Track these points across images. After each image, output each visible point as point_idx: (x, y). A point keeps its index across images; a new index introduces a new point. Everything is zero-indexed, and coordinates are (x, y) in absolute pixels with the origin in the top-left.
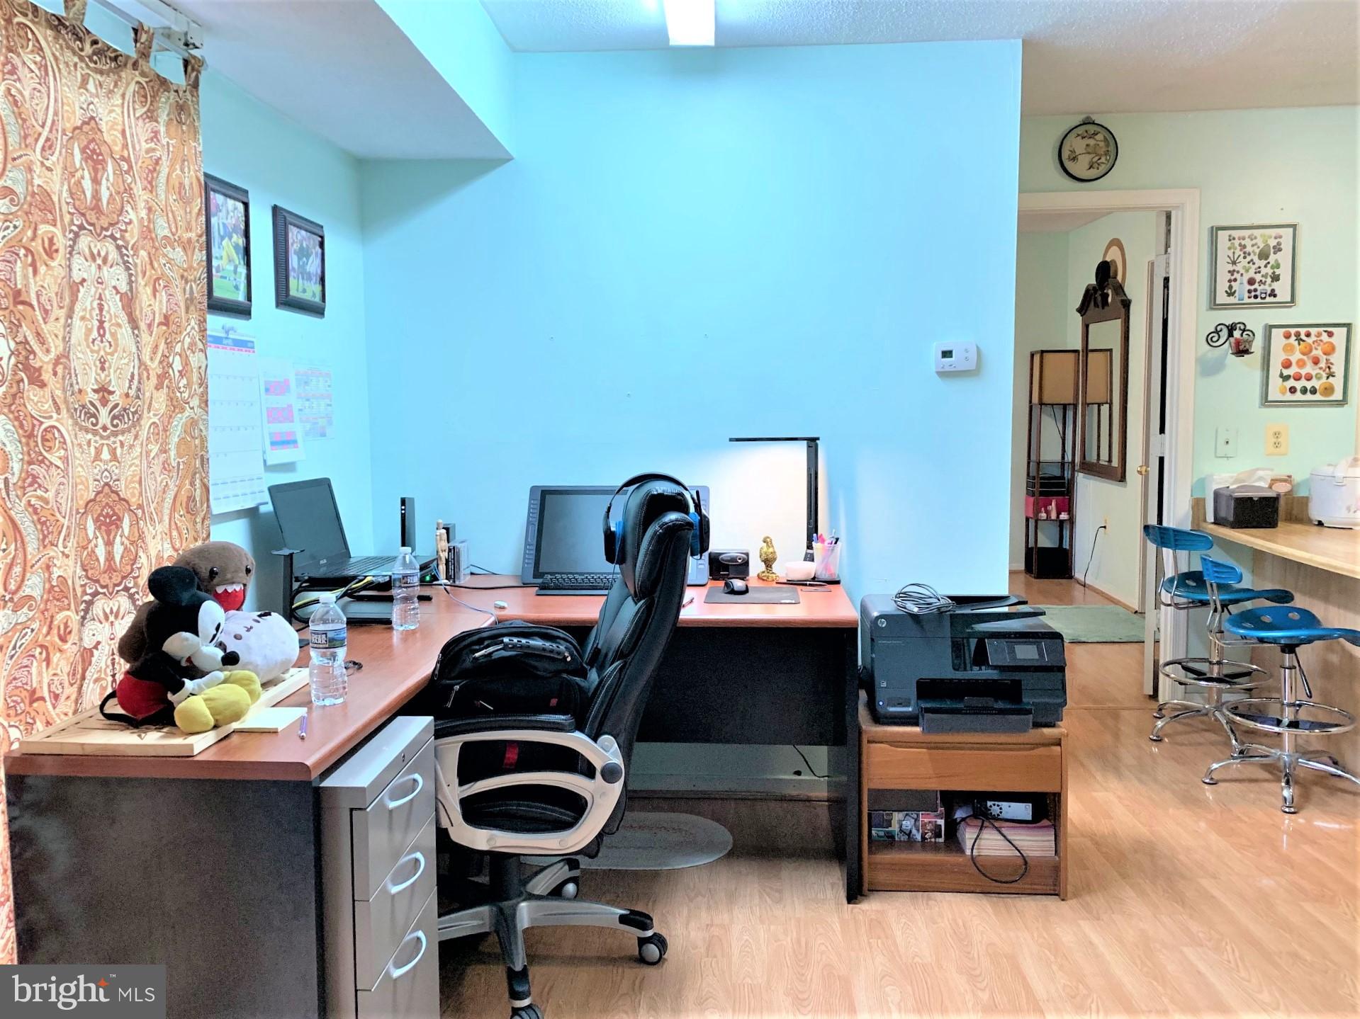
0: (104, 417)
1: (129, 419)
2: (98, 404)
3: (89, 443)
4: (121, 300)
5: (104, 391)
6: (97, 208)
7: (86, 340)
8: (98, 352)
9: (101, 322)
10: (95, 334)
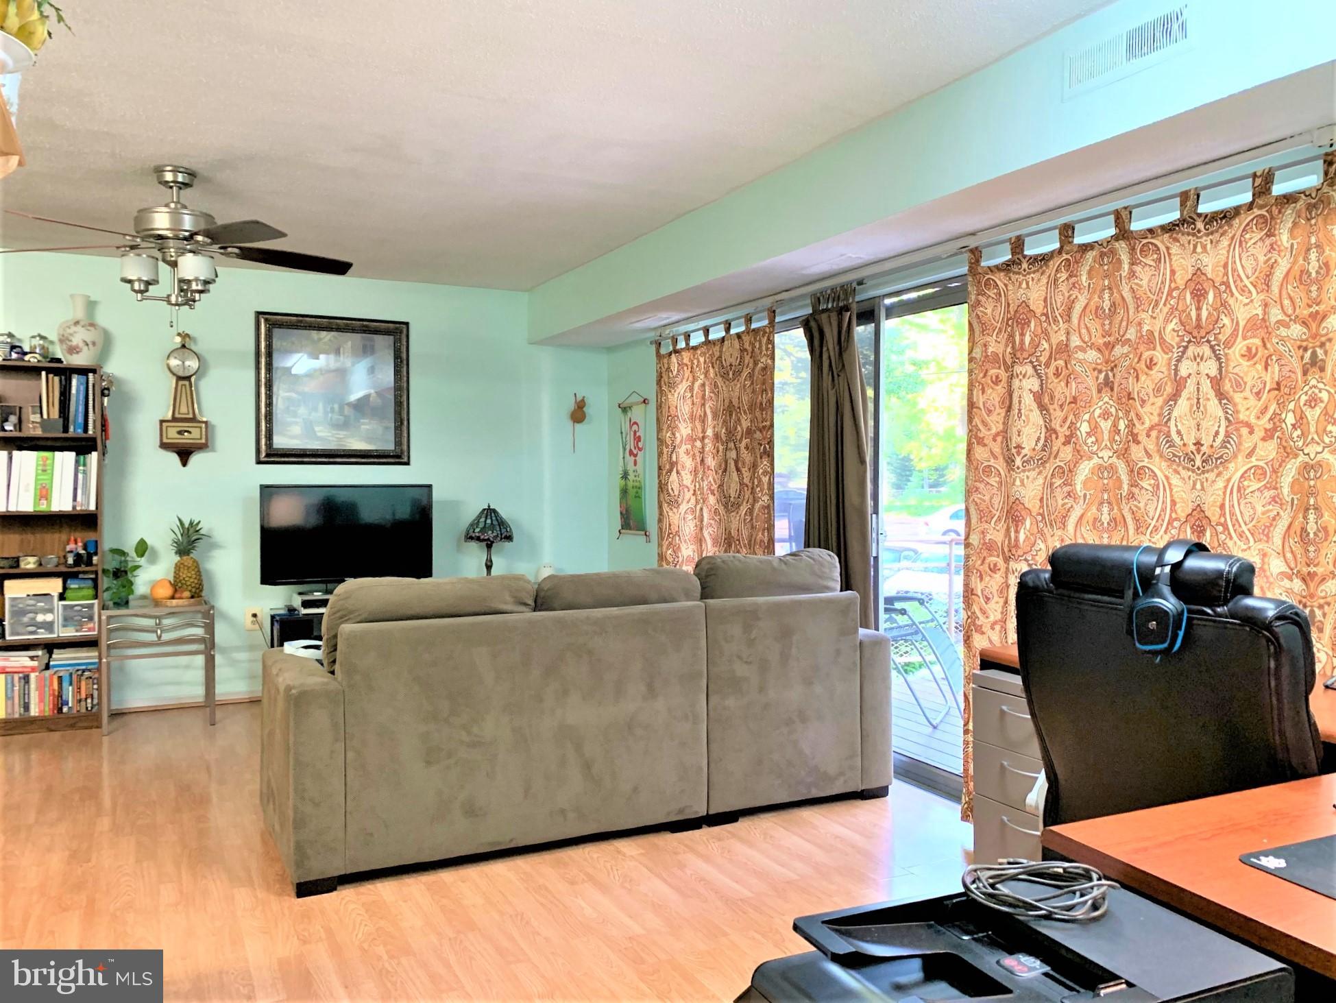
0: (1198, 462)
1: (1212, 463)
2: (1195, 452)
3: (1189, 478)
4: (1211, 382)
5: (1198, 444)
6: (1199, 326)
7: (1190, 412)
8: (1196, 419)
9: (1198, 399)
10: (1195, 408)
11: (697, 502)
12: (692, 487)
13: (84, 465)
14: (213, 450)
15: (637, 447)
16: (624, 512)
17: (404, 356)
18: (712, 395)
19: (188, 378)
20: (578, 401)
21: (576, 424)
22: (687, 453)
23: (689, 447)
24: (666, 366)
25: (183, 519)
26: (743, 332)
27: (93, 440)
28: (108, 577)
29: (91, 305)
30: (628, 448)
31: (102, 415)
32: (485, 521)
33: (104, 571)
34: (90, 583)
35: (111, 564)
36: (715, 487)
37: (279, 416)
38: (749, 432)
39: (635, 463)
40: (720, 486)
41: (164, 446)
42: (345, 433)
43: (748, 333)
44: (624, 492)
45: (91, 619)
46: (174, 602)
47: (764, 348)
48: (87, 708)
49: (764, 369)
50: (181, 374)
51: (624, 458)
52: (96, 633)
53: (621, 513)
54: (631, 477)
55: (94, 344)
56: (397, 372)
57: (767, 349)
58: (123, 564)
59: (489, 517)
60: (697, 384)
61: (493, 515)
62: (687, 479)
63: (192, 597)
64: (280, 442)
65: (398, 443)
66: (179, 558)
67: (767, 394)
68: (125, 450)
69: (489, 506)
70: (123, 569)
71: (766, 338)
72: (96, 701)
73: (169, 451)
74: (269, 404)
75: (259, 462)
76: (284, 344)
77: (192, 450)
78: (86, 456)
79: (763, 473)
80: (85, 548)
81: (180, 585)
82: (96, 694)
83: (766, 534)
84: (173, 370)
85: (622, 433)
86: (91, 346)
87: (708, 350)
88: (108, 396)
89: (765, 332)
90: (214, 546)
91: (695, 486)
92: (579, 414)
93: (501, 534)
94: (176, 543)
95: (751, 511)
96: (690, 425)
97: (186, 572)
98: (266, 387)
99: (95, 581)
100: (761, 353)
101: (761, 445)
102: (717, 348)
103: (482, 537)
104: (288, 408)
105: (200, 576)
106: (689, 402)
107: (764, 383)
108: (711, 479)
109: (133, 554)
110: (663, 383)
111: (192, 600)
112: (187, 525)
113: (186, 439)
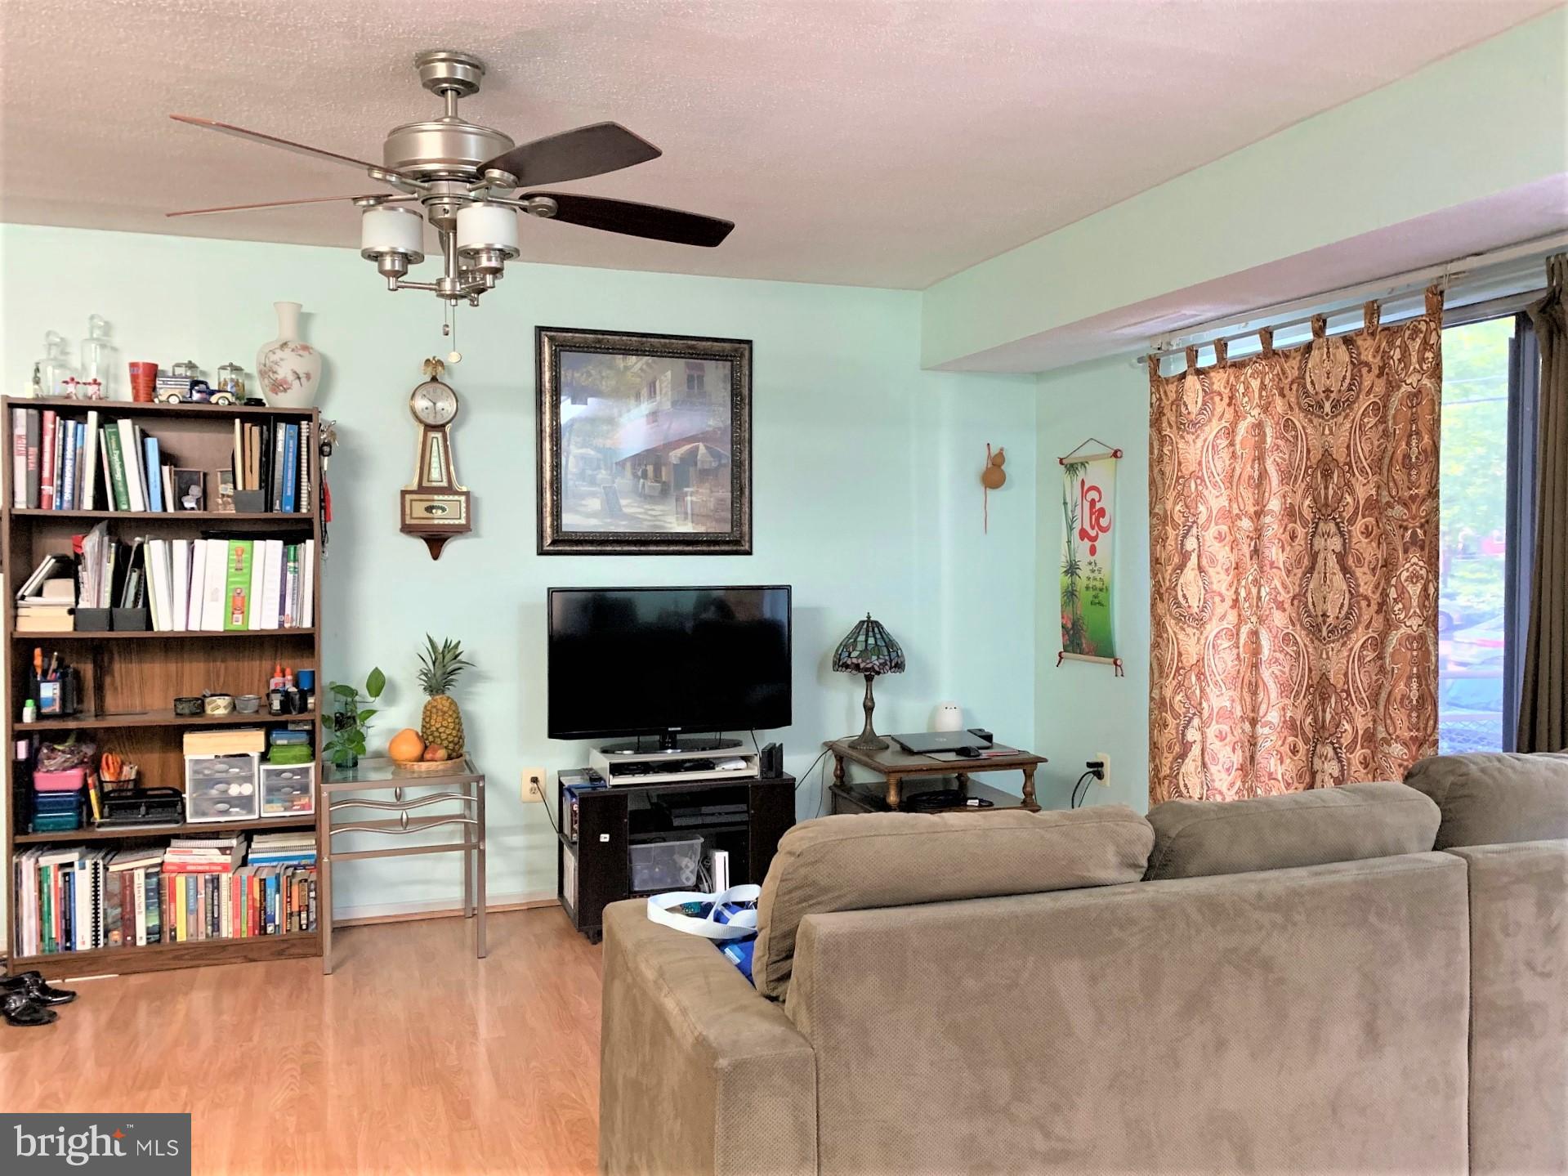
11: (1241, 620)
12: (1229, 595)
13: (295, 560)
14: (477, 535)
15: (1096, 524)
16: (1069, 625)
17: (746, 392)
18: (1279, 442)
19: (440, 428)
20: (993, 454)
21: (989, 491)
22: (1220, 538)
23: (1224, 528)
24: (1173, 396)
25: (435, 640)
26: (1359, 332)
27: (309, 521)
28: (330, 728)
29: (304, 320)
30: (1077, 526)
31: (321, 484)
32: (866, 641)
33: (325, 719)
34: (304, 738)
35: (332, 707)
36: (1284, 597)
37: (570, 483)
38: (1372, 505)
39: (1093, 551)
40: (1299, 597)
41: (407, 529)
42: (660, 507)
43: (1373, 334)
44: (1070, 594)
45: (305, 789)
46: (424, 766)
47: (1414, 359)
48: (301, 926)
49: (1417, 394)
50: (431, 421)
51: (1069, 542)
52: (312, 812)
53: (1063, 627)
54: (1084, 572)
55: (308, 376)
56: (736, 416)
57: (1421, 360)
58: (349, 707)
59: (871, 634)
60: (1243, 427)
61: (876, 630)
62: (1220, 581)
63: (450, 758)
64: (572, 522)
65: (736, 522)
66: (429, 698)
67: (1420, 440)
68: (351, 535)
69: (869, 617)
70: (349, 714)
71: (1419, 341)
72: (313, 917)
73: (413, 536)
74: (557, 467)
75: (541, 552)
76: (577, 375)
77: (450, 534)
78: (299, 546)
79: (1410, 579)
80: (296, 684)
81: (431, 738)
82: (313, 904)
83: (1415, 685)
84: (422, 416)
85: (1065, 503)
86: (304, 380)
87: (1271, 368)
88: (330, 454)
89: (1416, 331)
90: (478, 677)
91: (1237, 593)
92: (994, 475)
93: (891, 661)
94: (426, 675)
95: (1379, 643)
96: (1225, 493)
97: (440, 719)
98: (552, 440)
99: (311, 734)
100: (1406, 367)
101: (1406, 529)
102: (1295, 363)
103: (862, 666)
104: (583, 472)
105: (460, 724)
106: (1225, 455)
107: (1413, 421)
108: (1277, 583)
109: (363, 691)
110: (1165, 425)
111: (450, 762)
112: (440, 648)
113: (439, 519)
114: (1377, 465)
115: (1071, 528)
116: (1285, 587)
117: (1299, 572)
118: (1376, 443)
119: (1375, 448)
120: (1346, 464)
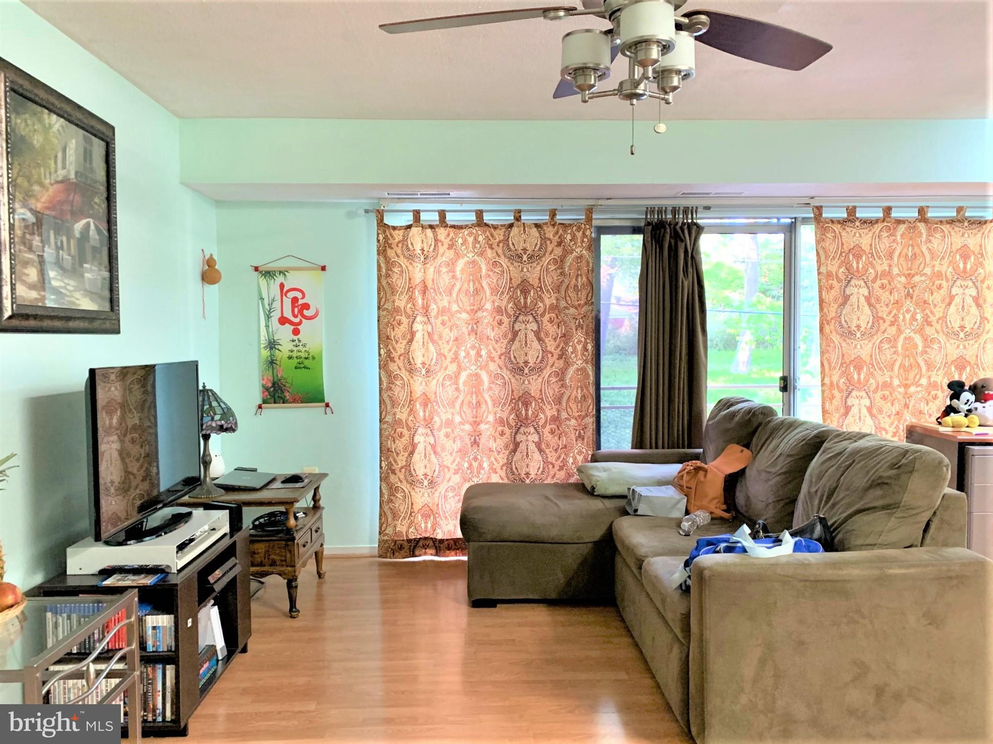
114: (557, 289)
115: (268, 317)
116: (495, 349)
117: (505, 342)
118: (555, 278)
119: (555, 280)
120: (538, 287)
